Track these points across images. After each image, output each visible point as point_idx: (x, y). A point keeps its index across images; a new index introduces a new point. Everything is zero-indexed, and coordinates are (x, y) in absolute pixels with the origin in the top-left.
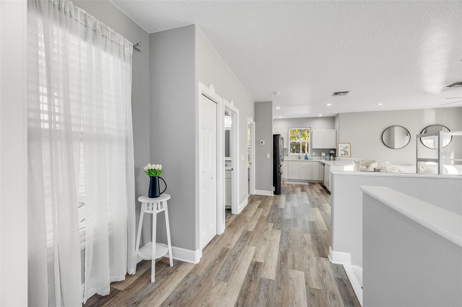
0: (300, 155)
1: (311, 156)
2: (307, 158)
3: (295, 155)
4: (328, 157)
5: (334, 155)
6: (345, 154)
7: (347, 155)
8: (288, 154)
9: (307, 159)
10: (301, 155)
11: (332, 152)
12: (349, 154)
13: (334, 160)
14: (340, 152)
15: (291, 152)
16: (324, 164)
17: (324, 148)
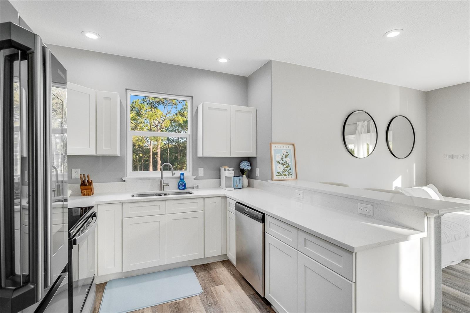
0: (164, 176)
1: (194, 179)
2: (185, 185)
3: (149, 179)
4: (238, 181)
5: (250, 175)
6: (285, 171)
7: (290, 174)
8: (125, 176)
9: (185, 187)
10: (167, 178)
11: (245, 166)
12: (293, 171)
13: (249, 186)
14: (276, 168)
15: (135, 169)
16: (264, 214)
17: (229, 155)
